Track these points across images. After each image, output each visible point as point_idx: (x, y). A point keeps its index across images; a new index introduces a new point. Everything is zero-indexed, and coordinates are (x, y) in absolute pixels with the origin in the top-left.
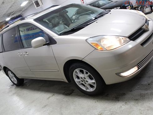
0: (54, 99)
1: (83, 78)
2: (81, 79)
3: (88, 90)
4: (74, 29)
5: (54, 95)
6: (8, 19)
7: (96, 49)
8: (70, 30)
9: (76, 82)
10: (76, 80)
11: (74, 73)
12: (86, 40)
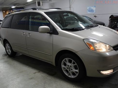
0: (39, 75)
1: (69, 66)
2: (67, 66)
3: (69, 76)
4: (73, 28)
5: (39, 72)
6: (13, 7)
7: (89, 48)
8: (71, 28)
9: (62, 67)
10: (63, 66)
11: (63, 60)
12: (83, 40)
